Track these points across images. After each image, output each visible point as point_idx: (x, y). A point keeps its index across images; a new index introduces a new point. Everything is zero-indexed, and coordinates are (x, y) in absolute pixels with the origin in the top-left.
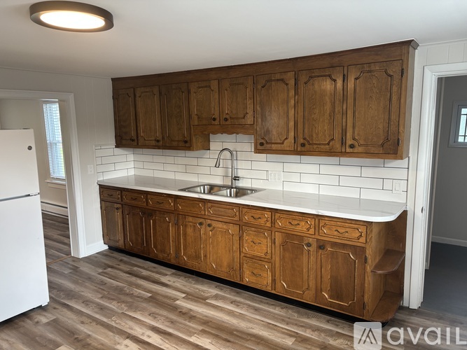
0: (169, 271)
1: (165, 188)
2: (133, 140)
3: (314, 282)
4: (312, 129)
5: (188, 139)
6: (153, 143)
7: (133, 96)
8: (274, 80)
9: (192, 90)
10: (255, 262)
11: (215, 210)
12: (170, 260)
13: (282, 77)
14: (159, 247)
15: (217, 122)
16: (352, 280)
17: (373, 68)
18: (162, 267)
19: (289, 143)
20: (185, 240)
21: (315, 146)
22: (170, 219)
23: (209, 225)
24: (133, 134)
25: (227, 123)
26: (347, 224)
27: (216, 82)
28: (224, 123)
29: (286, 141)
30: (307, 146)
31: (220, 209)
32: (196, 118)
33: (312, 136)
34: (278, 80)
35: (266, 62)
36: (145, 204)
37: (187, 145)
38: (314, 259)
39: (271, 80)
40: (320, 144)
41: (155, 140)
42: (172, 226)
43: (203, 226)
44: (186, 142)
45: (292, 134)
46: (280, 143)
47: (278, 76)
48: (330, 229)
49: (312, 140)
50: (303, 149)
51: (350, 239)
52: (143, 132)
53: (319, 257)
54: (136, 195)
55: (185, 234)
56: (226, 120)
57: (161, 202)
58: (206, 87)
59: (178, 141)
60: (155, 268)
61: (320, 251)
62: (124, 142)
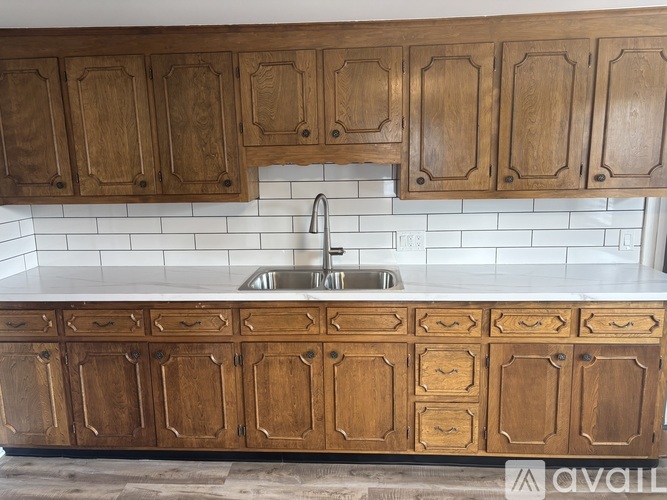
0: (221, 469)
1: (198, 289)
2: (61, 185)
3: (567, 419)
4: (527, 150)
5: (233, 177)
6: (129, 189)
7: (54, 77)
8: (452, 58)
9: (245, 70)
10: (444, 408)
11: (348, 322)
12: (222, 444)
13: (466, 53)
14: (188, 422)
15: (311, 140)
16: (638, 400)
17: (641, 45)
18: (200, 464)
19: (481, 177)
20: (266, 395)
21: (531, 181)
22: (219, 358)
23: (334, 354)
24: (61, 168)
25: (338, 140)
26: (631, 311)
27: (310, 55)
28: (330, 140)
29: (473, 173)
30: (516, 179)
31: (360, 318)
32: (255, 131)
33: (527, 163)
34: (460, 58)
35: (434, 21)
36: (141, 333)
37: (230, 190)
38: (568, 381)
39: (445, 58)
40: (541, 177)
41: (134, 182)
42: (228, 371)
43: (318, 358)
44: (228, 183)
45: (486, 160)
46: (461, 178)
47: (459, 50)
48: (600, 323)
49: (526, 169)
50: (508, 186)
51: (636, 335)
52: (96, 164)
53: (579, 374)
54: (110, 313)
55: (265, 383)
56: (336, 134)
57: (193, 321)
58: (284, 63)
59: (205, 182)
60: (176, 470)
61: (581, 364)
62: (27, 190)
